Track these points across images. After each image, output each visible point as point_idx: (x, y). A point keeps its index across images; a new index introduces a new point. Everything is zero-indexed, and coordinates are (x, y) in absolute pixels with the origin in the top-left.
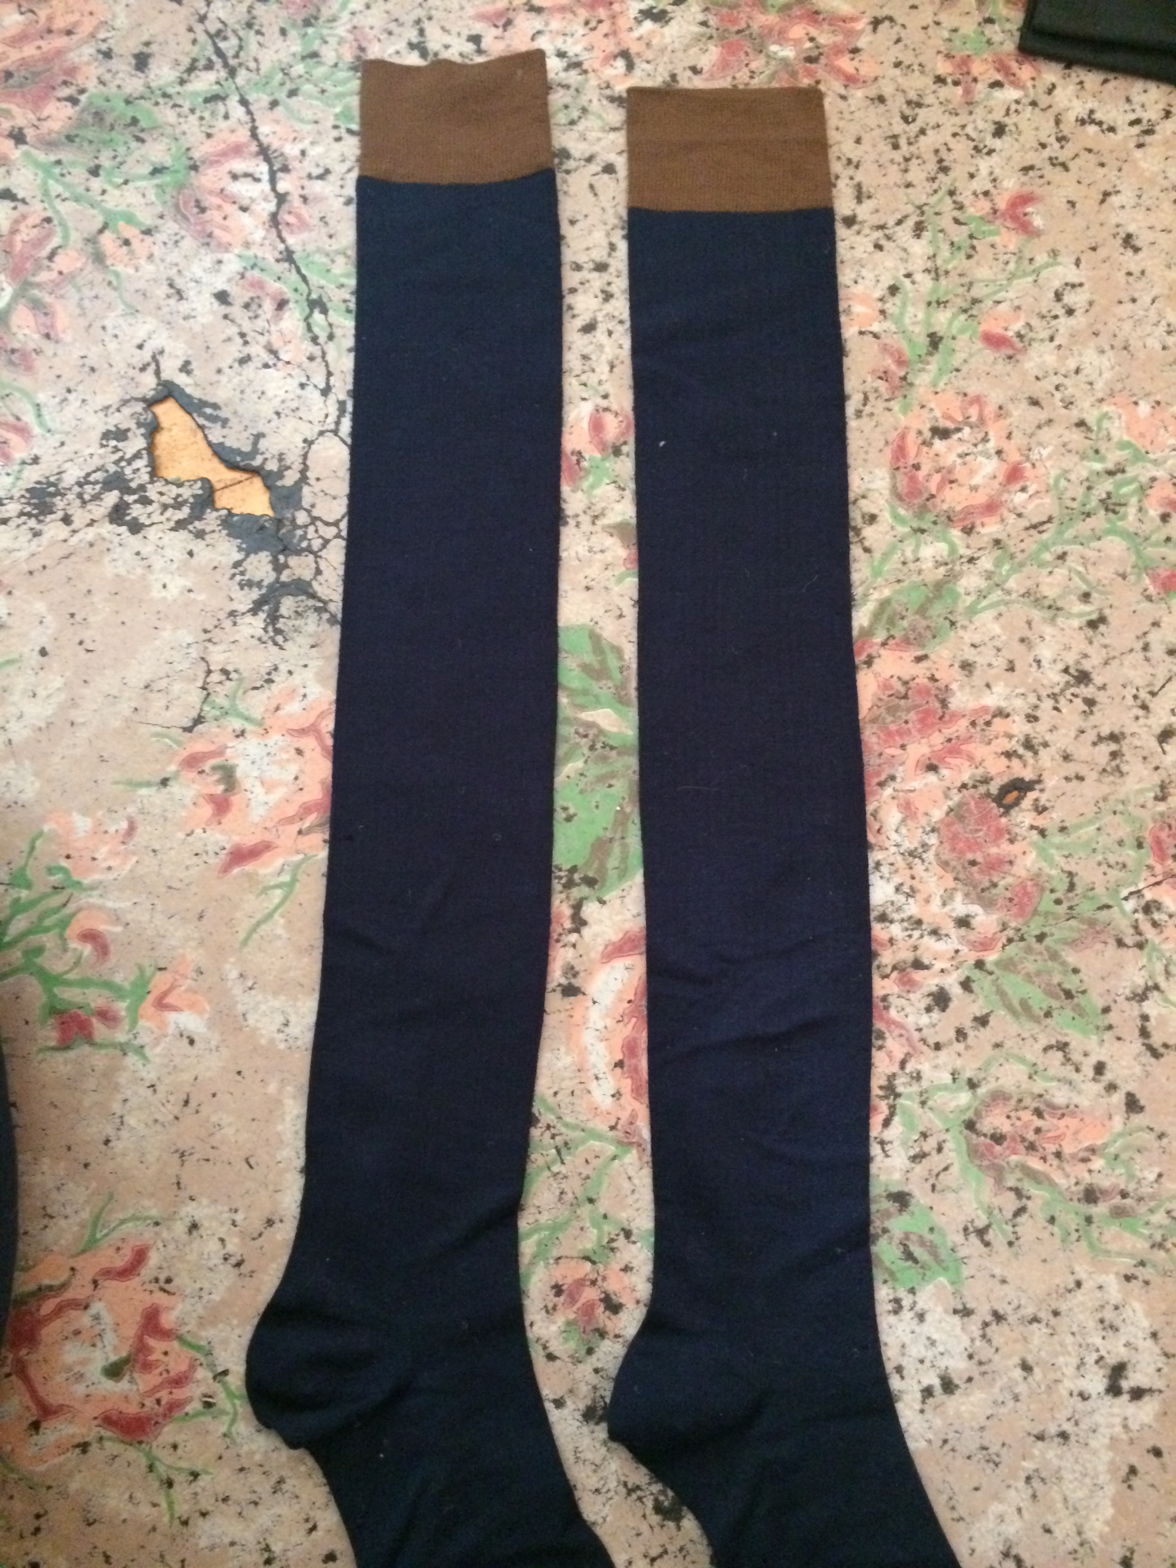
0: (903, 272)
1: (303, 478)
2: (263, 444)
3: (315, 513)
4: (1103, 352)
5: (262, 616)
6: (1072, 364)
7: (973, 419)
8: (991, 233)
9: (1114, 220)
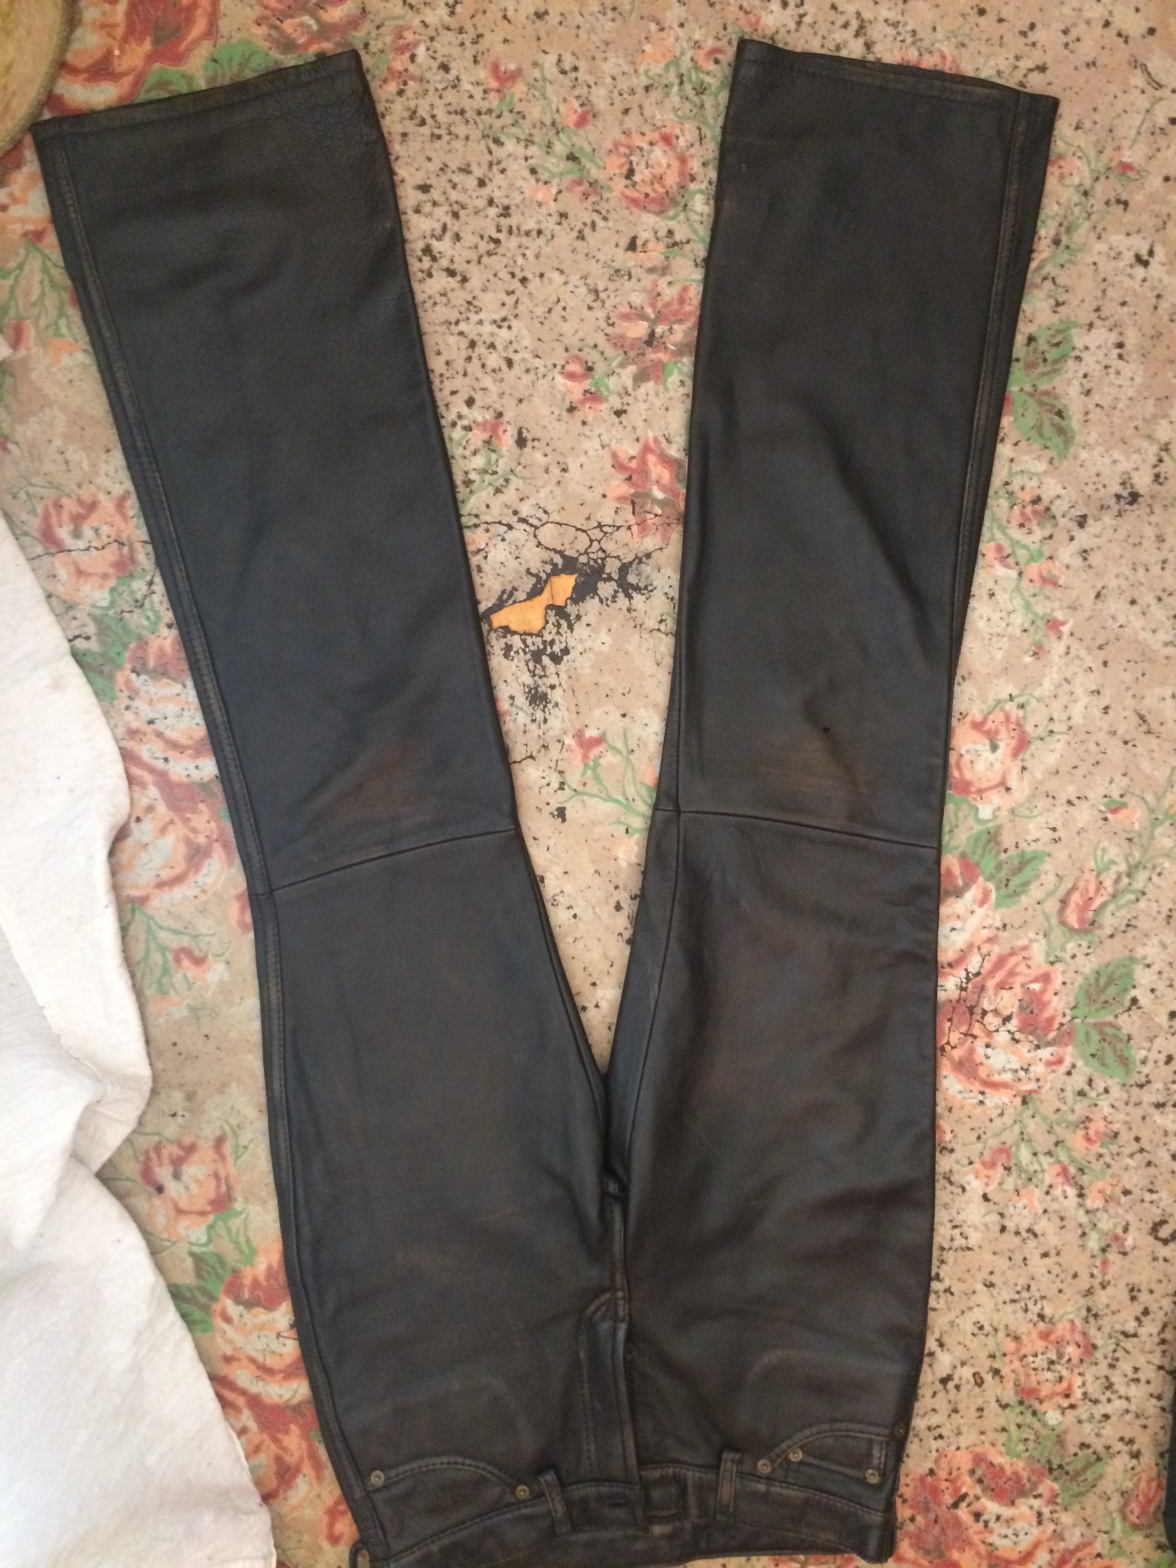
0: (523, 161)
1: (561, 553)
2: (534, 571)
3: (582, 551)
4: (606, 59)
5: (634, 594)
6: (608, 80)
7: (627, 151)
8: (512, 97)
9: (524, 19)
